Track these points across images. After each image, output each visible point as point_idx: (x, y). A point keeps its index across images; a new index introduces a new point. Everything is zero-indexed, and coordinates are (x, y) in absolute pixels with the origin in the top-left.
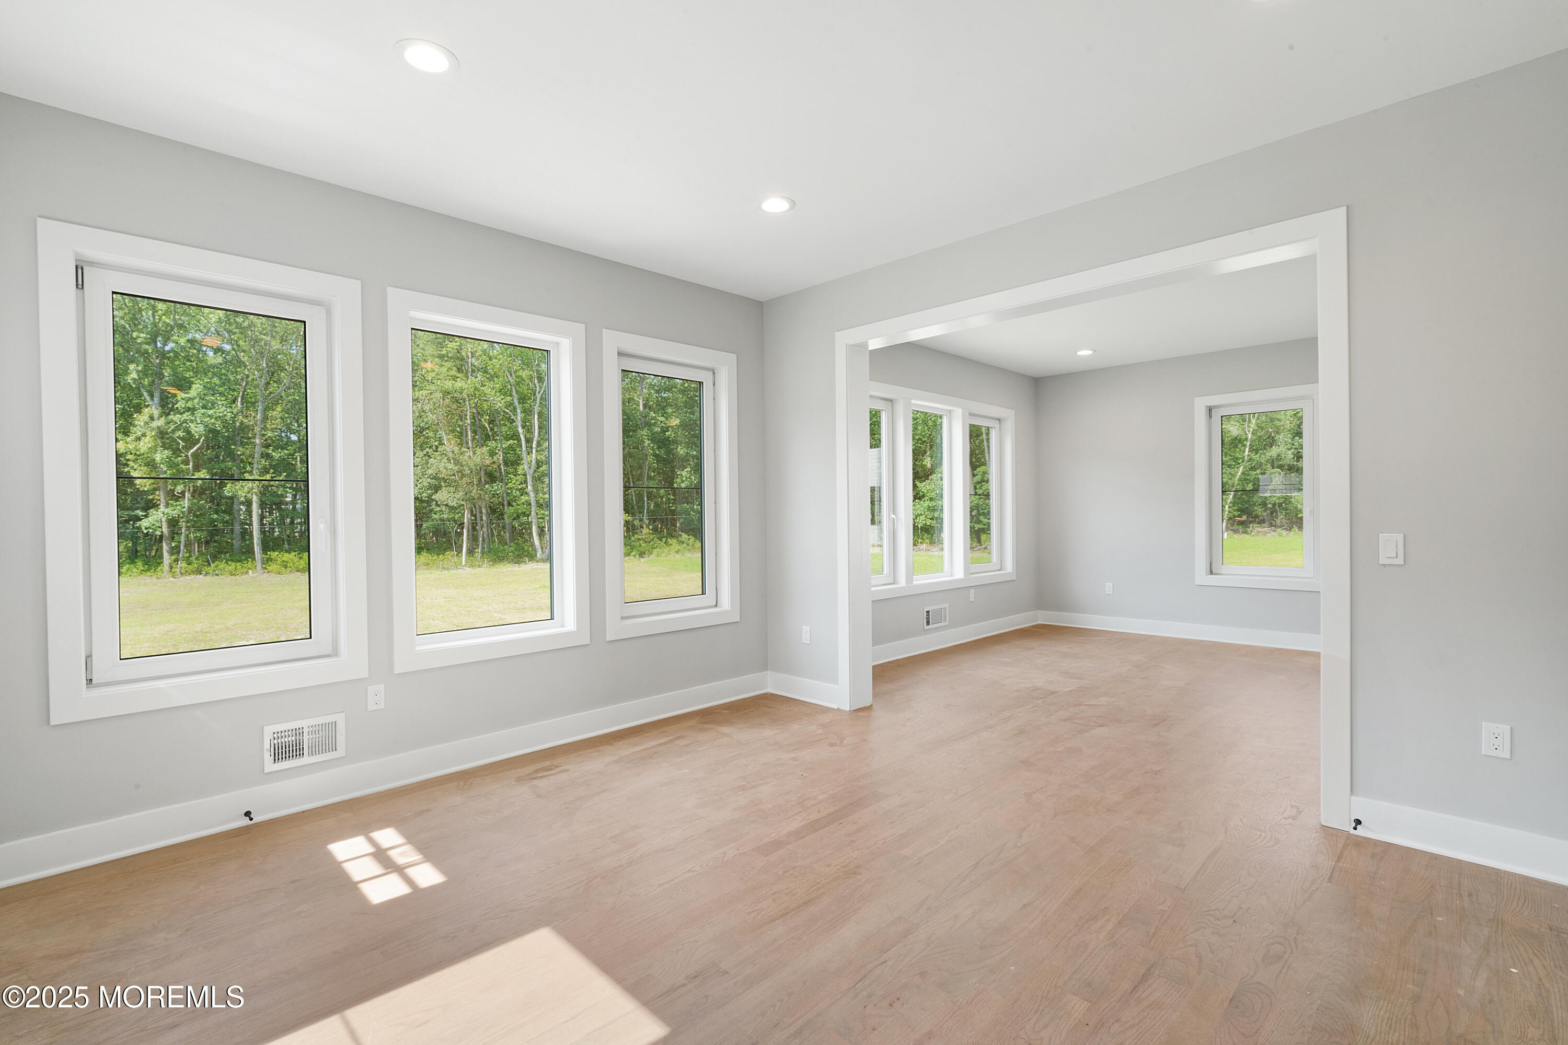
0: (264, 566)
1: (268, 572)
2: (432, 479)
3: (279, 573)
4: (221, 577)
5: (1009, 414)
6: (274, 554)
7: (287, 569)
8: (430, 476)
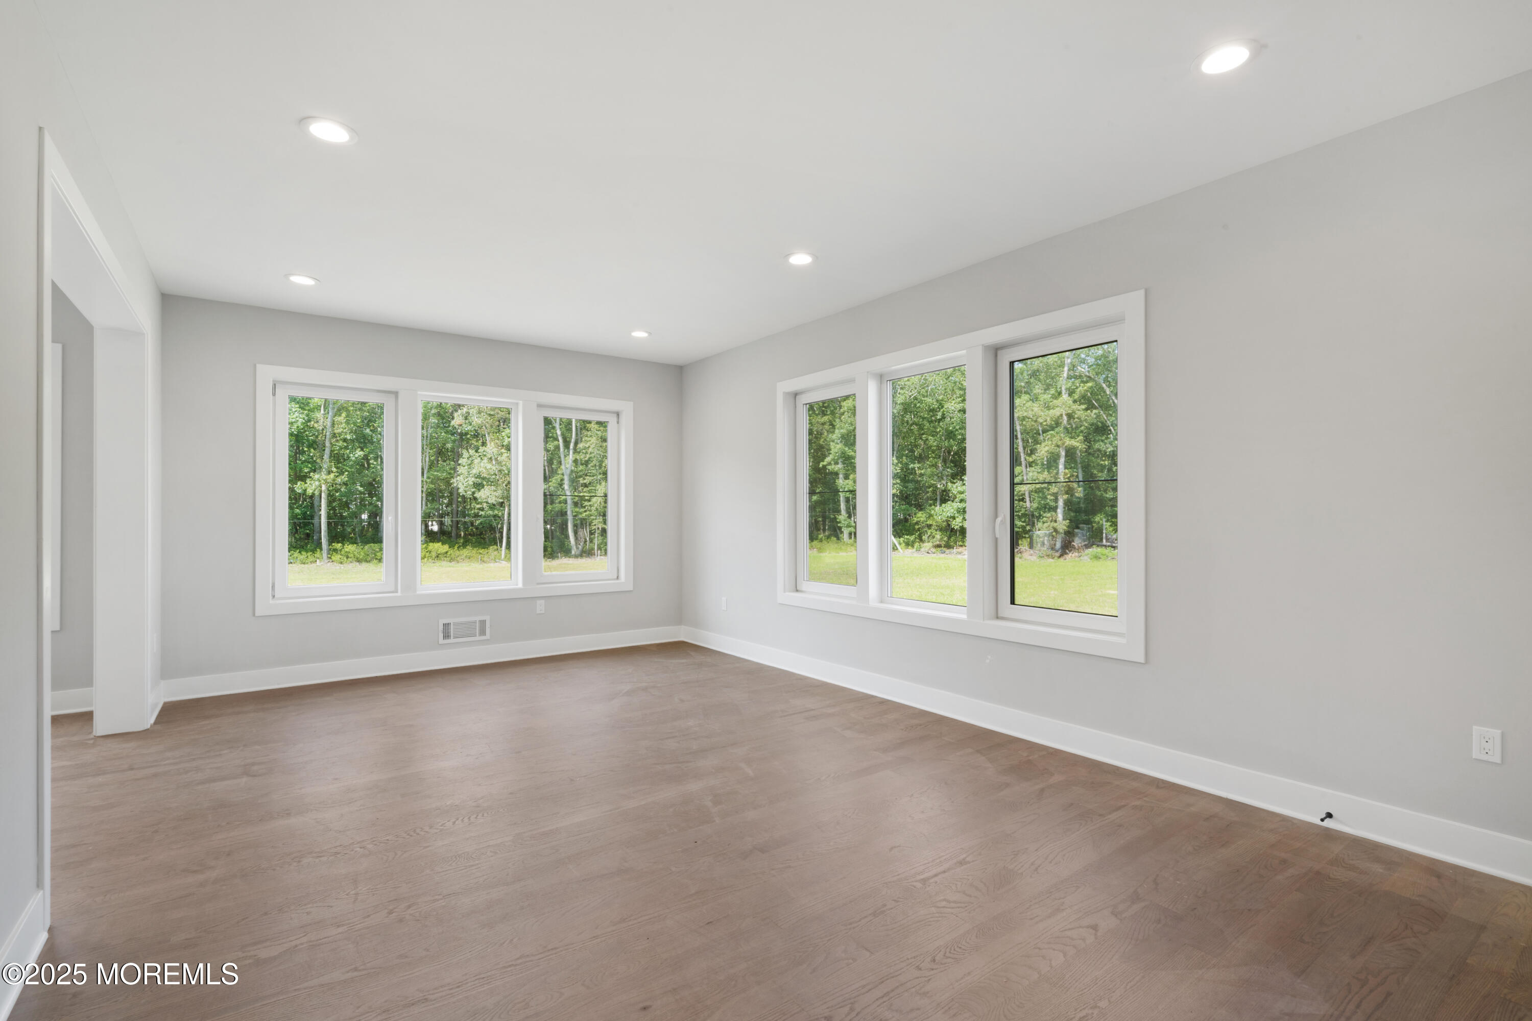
0: (329, 556)
1: (332, 561)
2: (476, 478)
3: (341, 563)
4: (294, 565)
5: (627, 408)
6: (339, 546)
7: (348, 559)
8: (475, 475)
